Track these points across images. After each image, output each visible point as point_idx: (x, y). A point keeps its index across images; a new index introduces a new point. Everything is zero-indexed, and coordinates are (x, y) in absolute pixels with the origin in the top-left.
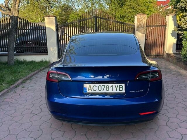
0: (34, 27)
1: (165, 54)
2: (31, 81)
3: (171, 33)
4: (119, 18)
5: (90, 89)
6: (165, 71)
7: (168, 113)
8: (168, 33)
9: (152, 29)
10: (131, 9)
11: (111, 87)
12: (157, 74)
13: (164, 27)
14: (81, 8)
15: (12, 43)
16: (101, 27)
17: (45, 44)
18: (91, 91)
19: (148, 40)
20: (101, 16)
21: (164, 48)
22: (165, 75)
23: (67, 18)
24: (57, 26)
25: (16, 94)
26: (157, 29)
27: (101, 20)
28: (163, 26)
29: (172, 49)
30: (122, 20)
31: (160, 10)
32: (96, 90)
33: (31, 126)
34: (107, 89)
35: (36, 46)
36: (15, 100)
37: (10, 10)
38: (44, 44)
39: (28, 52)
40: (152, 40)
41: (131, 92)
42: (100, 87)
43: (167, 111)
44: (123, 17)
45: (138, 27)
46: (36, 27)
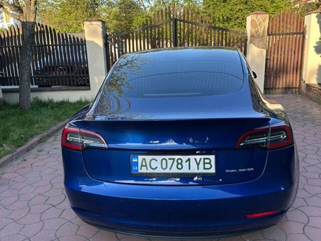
0: (69, 40)
1: (303, 86)
2: (57, 139)
3: (314, 47)
4: (220, 21)
5: (144, 166)
6: (302, 118)
7: (308, 205)
8: (308, 47)
9: (279, 41)
10: (242, 4)
11: (186, 162)
12: (282, 133)
13: (302, 35)
14: (153, 5)
15: (25, 70)
16: (188, 39)
17: (85, 71)
18: (147, 169)
19: (272, 60)
20: (188, 19)
21: (301, 74)
22: (303, 126)
23: (129, 23)
24: (106, 38)
25: (25, 164)
26: (287, 40)
27: (188, 26)
28: (300, 33)
29: (316, 76)
30: (226, 24)
31: (296, 6)
32: (156, 167)
33: (40, 231)
34: (180, 166)
35: (70, 75)
36: (21, 175)
37: (22, 11)
38: (83, 70)
39: (56, 85)
40: (279, 60)
41: (227, 171)
42: (164, 162)
43: (305, 200)
44: (228, 20)
45: (252, 36)
46: (72, 39)
